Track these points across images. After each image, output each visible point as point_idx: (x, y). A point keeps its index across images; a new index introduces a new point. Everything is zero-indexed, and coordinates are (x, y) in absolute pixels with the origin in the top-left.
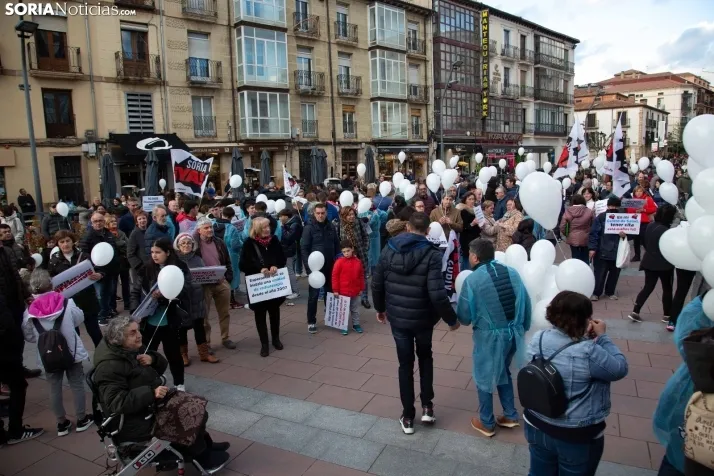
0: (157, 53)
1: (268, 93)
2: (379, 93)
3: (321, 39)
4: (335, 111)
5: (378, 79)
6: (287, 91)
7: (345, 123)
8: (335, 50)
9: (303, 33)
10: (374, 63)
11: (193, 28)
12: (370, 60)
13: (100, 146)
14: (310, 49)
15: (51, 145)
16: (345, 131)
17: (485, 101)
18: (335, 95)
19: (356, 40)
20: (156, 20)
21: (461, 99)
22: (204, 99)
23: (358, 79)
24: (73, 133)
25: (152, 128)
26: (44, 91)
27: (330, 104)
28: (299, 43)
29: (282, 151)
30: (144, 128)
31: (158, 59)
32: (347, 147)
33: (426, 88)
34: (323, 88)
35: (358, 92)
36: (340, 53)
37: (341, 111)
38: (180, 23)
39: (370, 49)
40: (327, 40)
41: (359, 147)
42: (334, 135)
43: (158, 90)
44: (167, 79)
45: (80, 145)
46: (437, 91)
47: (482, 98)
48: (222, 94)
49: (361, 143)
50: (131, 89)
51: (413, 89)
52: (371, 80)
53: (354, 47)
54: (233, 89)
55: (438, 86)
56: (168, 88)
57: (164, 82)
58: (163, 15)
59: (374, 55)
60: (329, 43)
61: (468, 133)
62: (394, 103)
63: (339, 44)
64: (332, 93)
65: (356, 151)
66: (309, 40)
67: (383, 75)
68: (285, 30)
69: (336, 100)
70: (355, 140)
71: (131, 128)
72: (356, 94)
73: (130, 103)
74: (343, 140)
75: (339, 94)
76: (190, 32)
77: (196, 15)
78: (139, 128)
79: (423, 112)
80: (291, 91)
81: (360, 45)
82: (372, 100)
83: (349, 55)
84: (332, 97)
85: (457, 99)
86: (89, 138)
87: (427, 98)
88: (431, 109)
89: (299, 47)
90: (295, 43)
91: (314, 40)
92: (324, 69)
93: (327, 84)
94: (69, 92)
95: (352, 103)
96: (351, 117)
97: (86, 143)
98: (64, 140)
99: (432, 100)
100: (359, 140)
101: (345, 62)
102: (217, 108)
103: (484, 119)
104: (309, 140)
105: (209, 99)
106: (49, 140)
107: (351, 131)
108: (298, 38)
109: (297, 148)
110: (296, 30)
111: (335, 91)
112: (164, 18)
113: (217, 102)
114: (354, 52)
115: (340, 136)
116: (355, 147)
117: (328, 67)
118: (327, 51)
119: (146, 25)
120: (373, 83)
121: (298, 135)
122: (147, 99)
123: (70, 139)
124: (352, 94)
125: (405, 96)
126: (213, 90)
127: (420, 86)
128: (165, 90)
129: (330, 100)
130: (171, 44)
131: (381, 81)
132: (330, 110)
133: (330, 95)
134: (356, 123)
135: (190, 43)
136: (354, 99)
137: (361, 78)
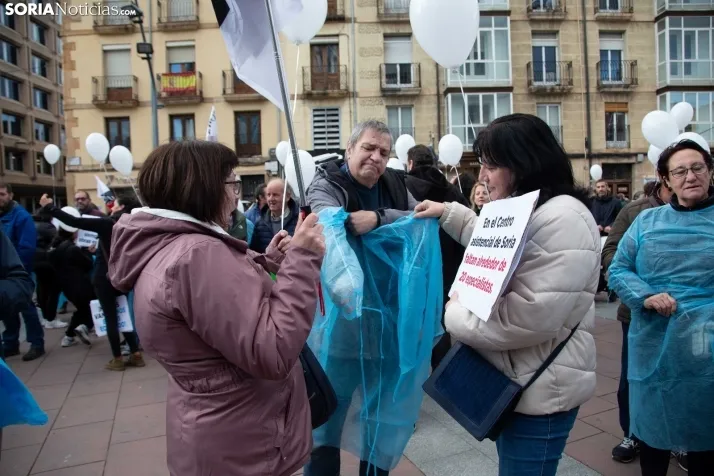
0: (346, 63)
1: (481, 95)
2: (669, 80)
3: (570, 17)
4: (592, 112)
5: (667, 60)
6: (510, 89)
7: (610, 128)
8: (593, 30)
9: (540, 14)
10: (662, 37)
11: (389, 30)
12: (657, 34)
14: (554, 34)
16: (609, 138)
18: (593, 89)
19: (631, 10)
20: (346, 28)
22: (404, 108)
23: (633, 64)
24: (260, 153)
25: (338, 144)
26: (237, 114)
27: (584, 103)
28: (537, 28)
30: (329, 144)
31: (347, 68)
32: (611, 161)
34: (571, 83)
35: (634, 82)
36: (602, 33)
37: (602, 113)
38: (375, 27)
39: (657, 19)
40: (580, 17)
41: (632, 160)
42: (588, 144)
43: (347, 102)
44: (357, 90)
45: (263, 164)
48: (424, 100)
49: (636, 155)
50: (317, 105)
52: (658, 64)
53: (627, 21)
54: (438, 95)
56: (358, 100)
57: (353, 93)
58: (355, 22)
59: (662, 26)
60: (584, 22)
62: (698, 93)
63: (601, 20)
64: (587, 87)
65: (629, 166)
66: (552, 21)
68: (507, 13)
69: (594, 96)
70: (626, 151)
71: (316, 144)
72: (629, 86)
73: (317, 119)
74: (605, 151)
75: (600, 87)
76: (387, 36)
77: (392, 16)
78: (324, 144)
80: (516, 91)
81: (637, 17)
82: (659, 92)
83: (621, 33)
84: (587, 94)
86: (270, 157)
89: (535, 34)
90: (528, 29)
91: (559, 21)
92: (575, 56)
93: (578, 77)
94: (258, 113)
95: (623, 100)
96: (621, 120)
97: (269, 161)
98: (249, 159)
100: (632, 151)
101: (611, 44)
102: (417, 117)
105: (410, 107)
107: (621, 137)
108: (533, 21)
110: (529, 10)
111: (593, 84)
112: (356, 25)
113: (417, 111)
114: (628, 29)
115: (600, 144)
116: (625, 161)
117: (581, 55)
118: (580, 32)
119: (337, 35)
120: (660, 67)
122: (334, 113)
123: (256, 159)
126: (413, 97)
128: (355, 102)
129: (583, 97)
130: (363, 52)
131: (672, 64)
132: (584, 112)
133: (584, 91)
134: (629, 126)
135: (386, 48)
136: (627, 94)
137: (636, 61)
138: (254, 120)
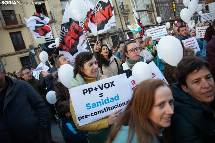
0: (50, 10)
2: (136, 9)
4: (121, 19)
5: (135, 4)
7: (126, 23)
13: (36, 50)
15: (17, 54)
16: (126, 26)
17: (174, 5)
18: (120, 13)
21: (166, 7)
23: (127, 6)
24: (25, 47)
25: (54, 39)
26: (10, 34)
27: (119, 17)
29: (105, 38)
30: (51, 40)
31: (51, 12)
32: (128, 32)
33: (152, 4)
35: (128, 10)
37: (123, 19)
42: (123, 28)
43: (53, 24)
44: (56, 20)
45: (28, 51)
46: (156, 5)
47: (172, 4)
51: (148, 6)
55: (156, 3)
56: (57, 23)
57: (55, 21)
61: (170, 18)
62: (142, 12)
64: (119, 12)
67: (136, 3)
69: (121, 15)
71: (46, 41)
72: (128, 12)
74: (126, 30)
75: (121, 13)
76: (61, 0)
78: (49, 40)
79: (153, 14)
84: (119, 15)
85: (164, 7)
86: (31, 48)
87: (153, 8)
88: (155, 12)
93: (116, 10)
94: (20, 32)
95: (127, 15)
96: (127, 20)
97: (30, 50)
98: (22, 51)
99: (155, 9)
103: (175, 12)
104: (114, 32)
106: (16, 52)
109: (110, 36)
111: (120, 12)
115: (125, 28)
117: (115, 4)
119: (44, 1)
120: (133, 6)
121: (110, 31)
123: (24, 50)
124: (126, 12)
125: (145, 9)
127: (149, 4)
128: (56, 24)
129: (118, 15)
130: (54, 6)
131: (136, 5)
132: (119, 19)
133: (118, 14)
134: (130, 22)
135: (62, 5)
136: (127, 14)
137: (128, 5)
138: (18, 35)
